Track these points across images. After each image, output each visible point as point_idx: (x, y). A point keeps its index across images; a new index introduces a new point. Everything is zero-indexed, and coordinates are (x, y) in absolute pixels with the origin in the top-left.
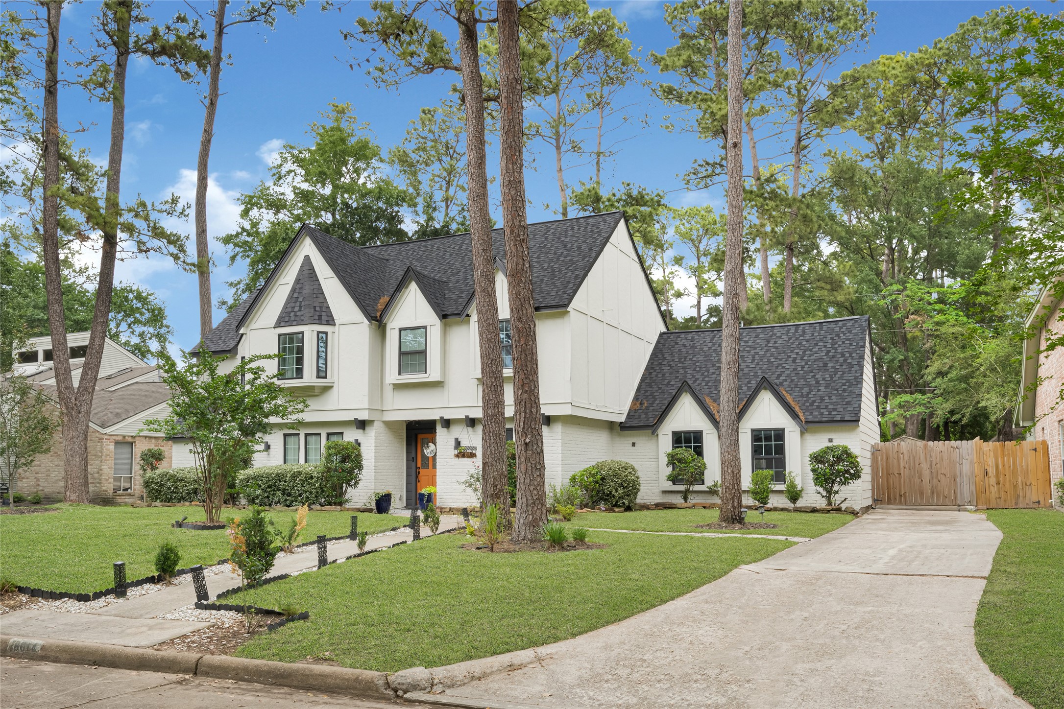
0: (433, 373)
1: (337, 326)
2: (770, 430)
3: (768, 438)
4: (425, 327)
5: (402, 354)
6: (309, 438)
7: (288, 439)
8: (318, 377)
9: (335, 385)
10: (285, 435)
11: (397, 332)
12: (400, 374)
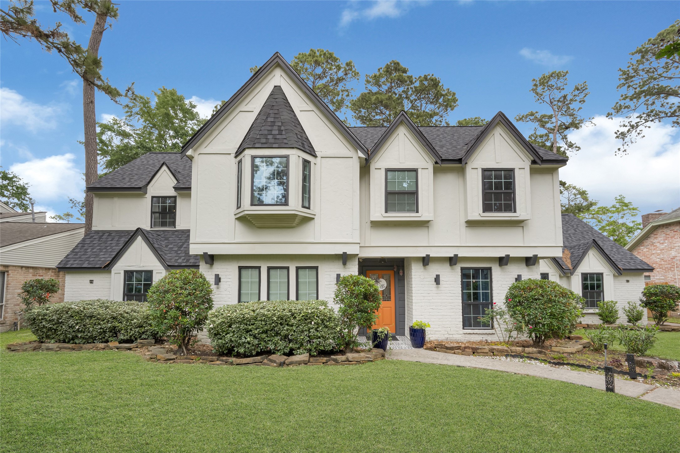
0: (424, 214)
1: (319, 159)
2: (594, 274)
3: (592, 279)
4: (415, 171)
5: (389, 194)
6: (272, 272)
7: (244, 272)
8: (303, 207)
9: (316, 217)
10: (240, 268)
11: (383, 172)
12: (386, 212)
